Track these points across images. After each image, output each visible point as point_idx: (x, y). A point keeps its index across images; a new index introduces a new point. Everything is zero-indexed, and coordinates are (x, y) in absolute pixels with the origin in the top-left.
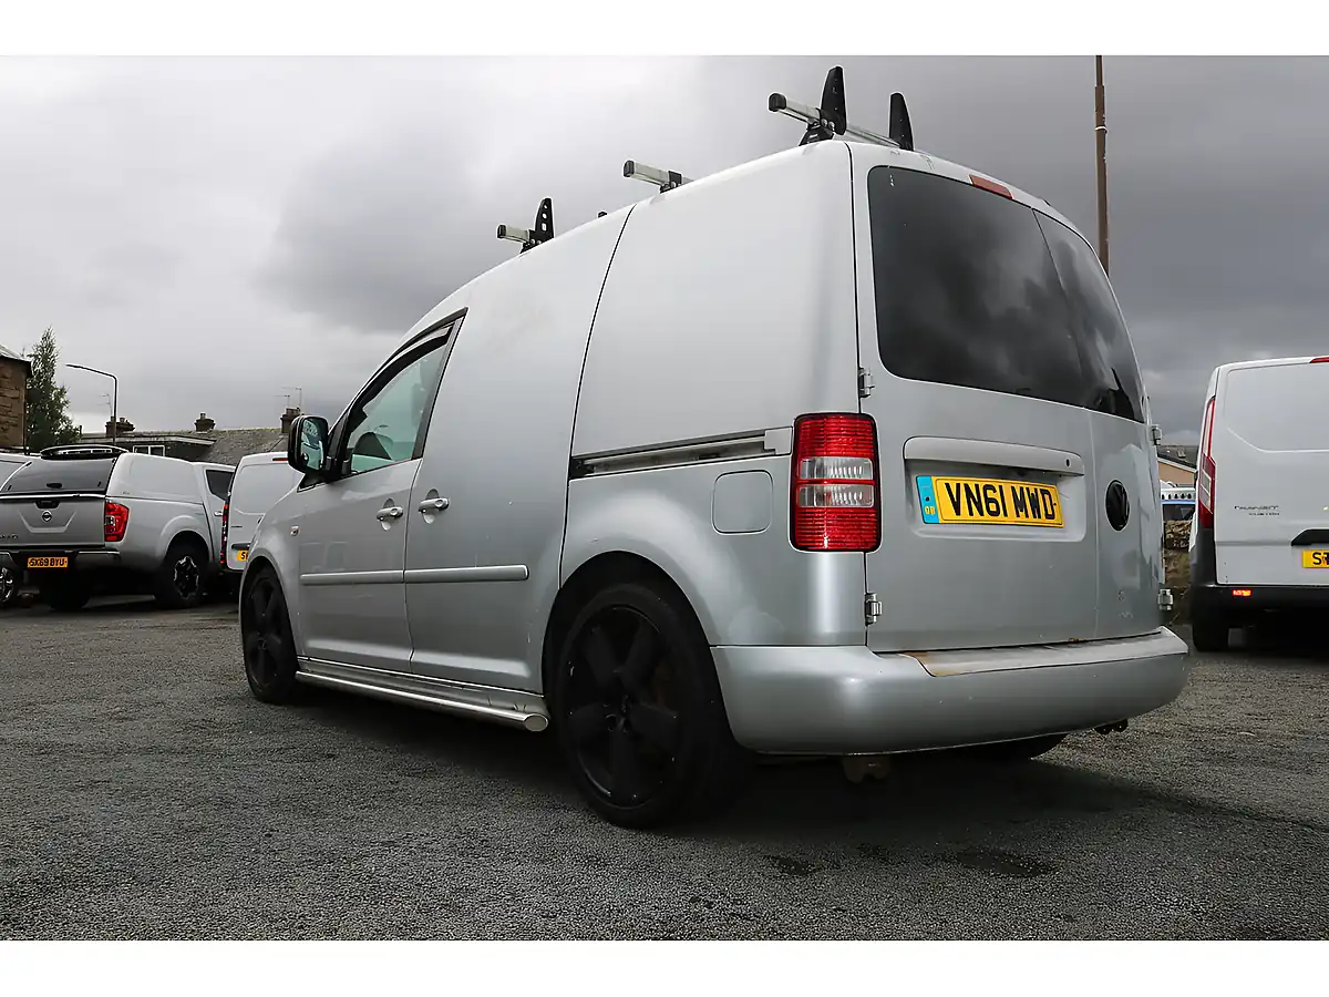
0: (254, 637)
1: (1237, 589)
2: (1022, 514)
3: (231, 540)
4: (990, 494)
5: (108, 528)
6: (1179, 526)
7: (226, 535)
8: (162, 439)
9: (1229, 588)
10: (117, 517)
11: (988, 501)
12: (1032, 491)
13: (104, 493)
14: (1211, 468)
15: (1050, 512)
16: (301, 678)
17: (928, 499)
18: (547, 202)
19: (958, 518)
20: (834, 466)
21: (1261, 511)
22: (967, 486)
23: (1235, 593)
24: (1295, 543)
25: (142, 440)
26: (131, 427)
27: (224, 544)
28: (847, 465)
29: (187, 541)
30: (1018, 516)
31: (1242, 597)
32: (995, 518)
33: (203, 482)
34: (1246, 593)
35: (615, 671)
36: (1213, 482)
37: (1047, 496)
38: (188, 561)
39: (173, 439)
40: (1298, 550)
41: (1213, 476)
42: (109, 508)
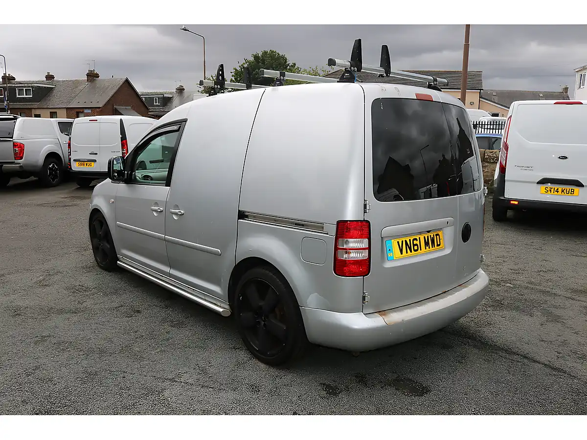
0: (96, 240)
1: (512, 201)
2: (427, 248)
3: (73, 157)
4: (415, 242)
5: (15, 154)
6: (491, 153)
7: (70, 155)
8: (30, 85)
9: (510, 200)
10: (19, 150)
11: (414, 245)
12: (432, 236)
13: (12, 138)
14: (506, 148)
15: (439, 243)
16: (119, 265)
17: (390, 250)
18: (222, 66)
19: (402, 255)
20: (353, 243)
21: (526, 168)
22: (406, 241)
23: (512, 202)
24: (538, 183)
25: (20, 85)
26: (14, 79)
27: (70, 159)
28: (358, 242)
29: (52, 157)
30: (426, 249)
31: (514, 204)
32: (417, 252)
33: (57, 128)
34: (516, 203)
35: (260, 304)
36: (507, 153)
37: (438, 237)
38: (53, 165)
39: (36, 85)
40: (540, 186)
41: (507, 151)
42: (15, 145)
